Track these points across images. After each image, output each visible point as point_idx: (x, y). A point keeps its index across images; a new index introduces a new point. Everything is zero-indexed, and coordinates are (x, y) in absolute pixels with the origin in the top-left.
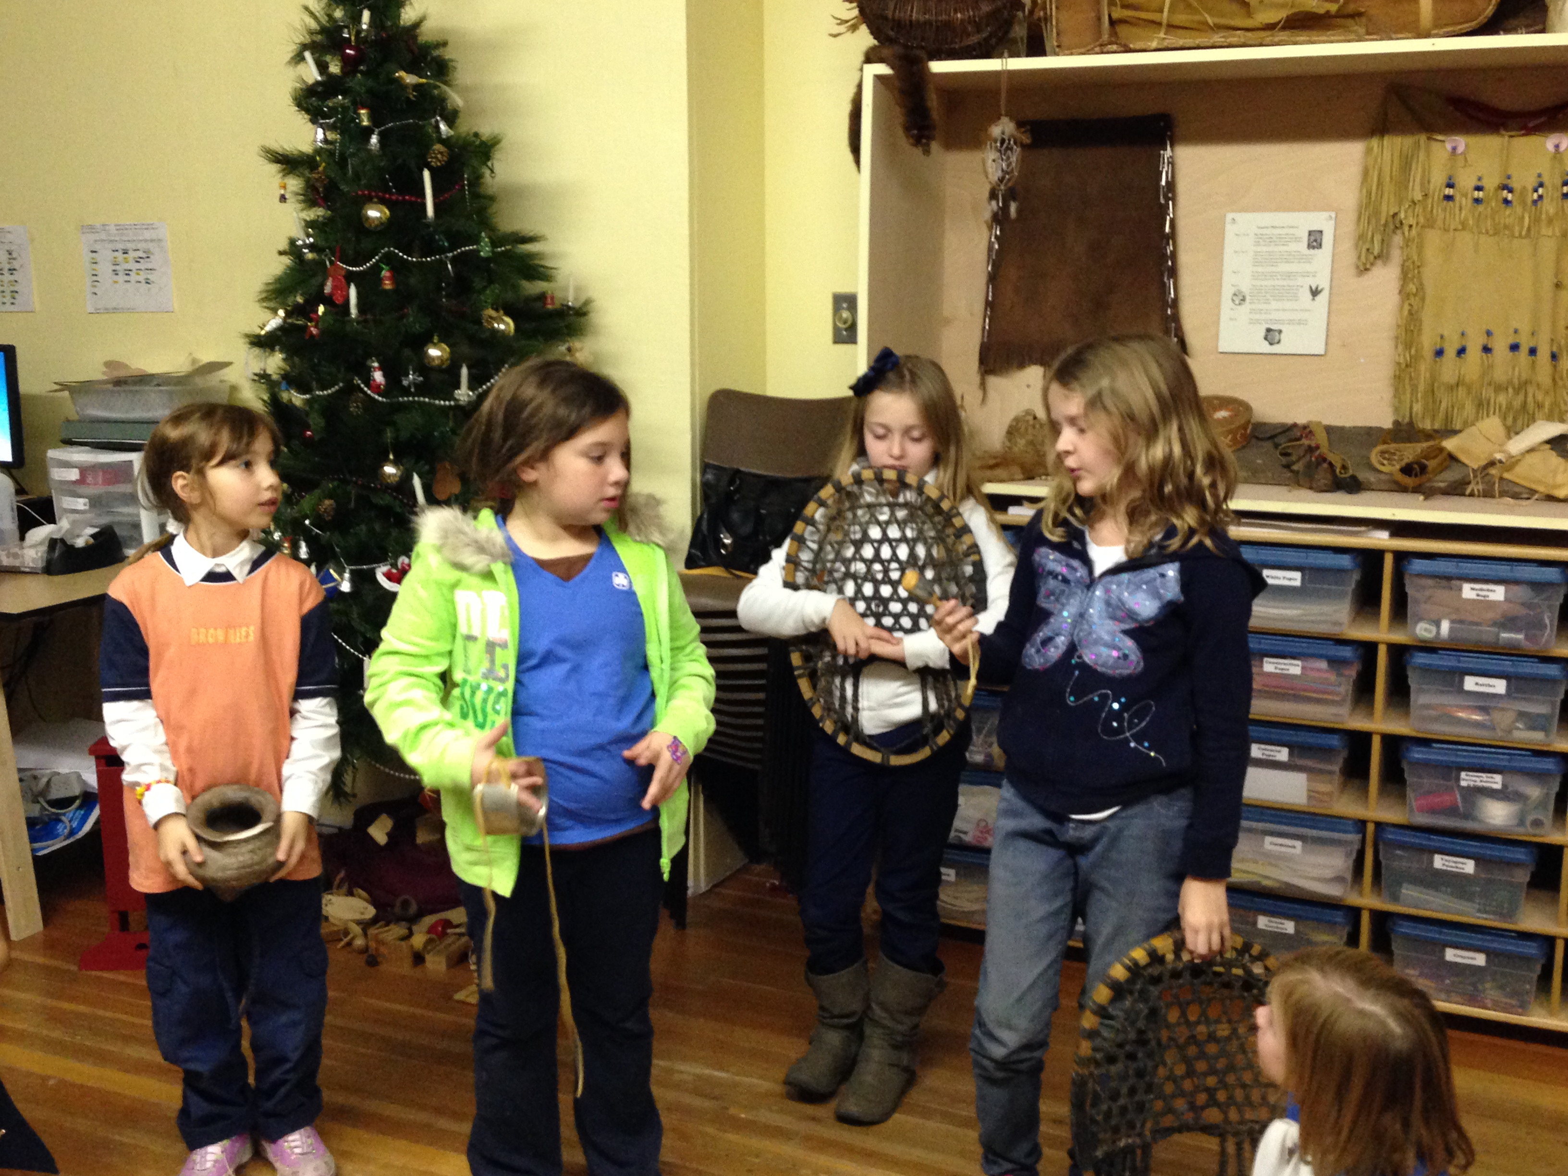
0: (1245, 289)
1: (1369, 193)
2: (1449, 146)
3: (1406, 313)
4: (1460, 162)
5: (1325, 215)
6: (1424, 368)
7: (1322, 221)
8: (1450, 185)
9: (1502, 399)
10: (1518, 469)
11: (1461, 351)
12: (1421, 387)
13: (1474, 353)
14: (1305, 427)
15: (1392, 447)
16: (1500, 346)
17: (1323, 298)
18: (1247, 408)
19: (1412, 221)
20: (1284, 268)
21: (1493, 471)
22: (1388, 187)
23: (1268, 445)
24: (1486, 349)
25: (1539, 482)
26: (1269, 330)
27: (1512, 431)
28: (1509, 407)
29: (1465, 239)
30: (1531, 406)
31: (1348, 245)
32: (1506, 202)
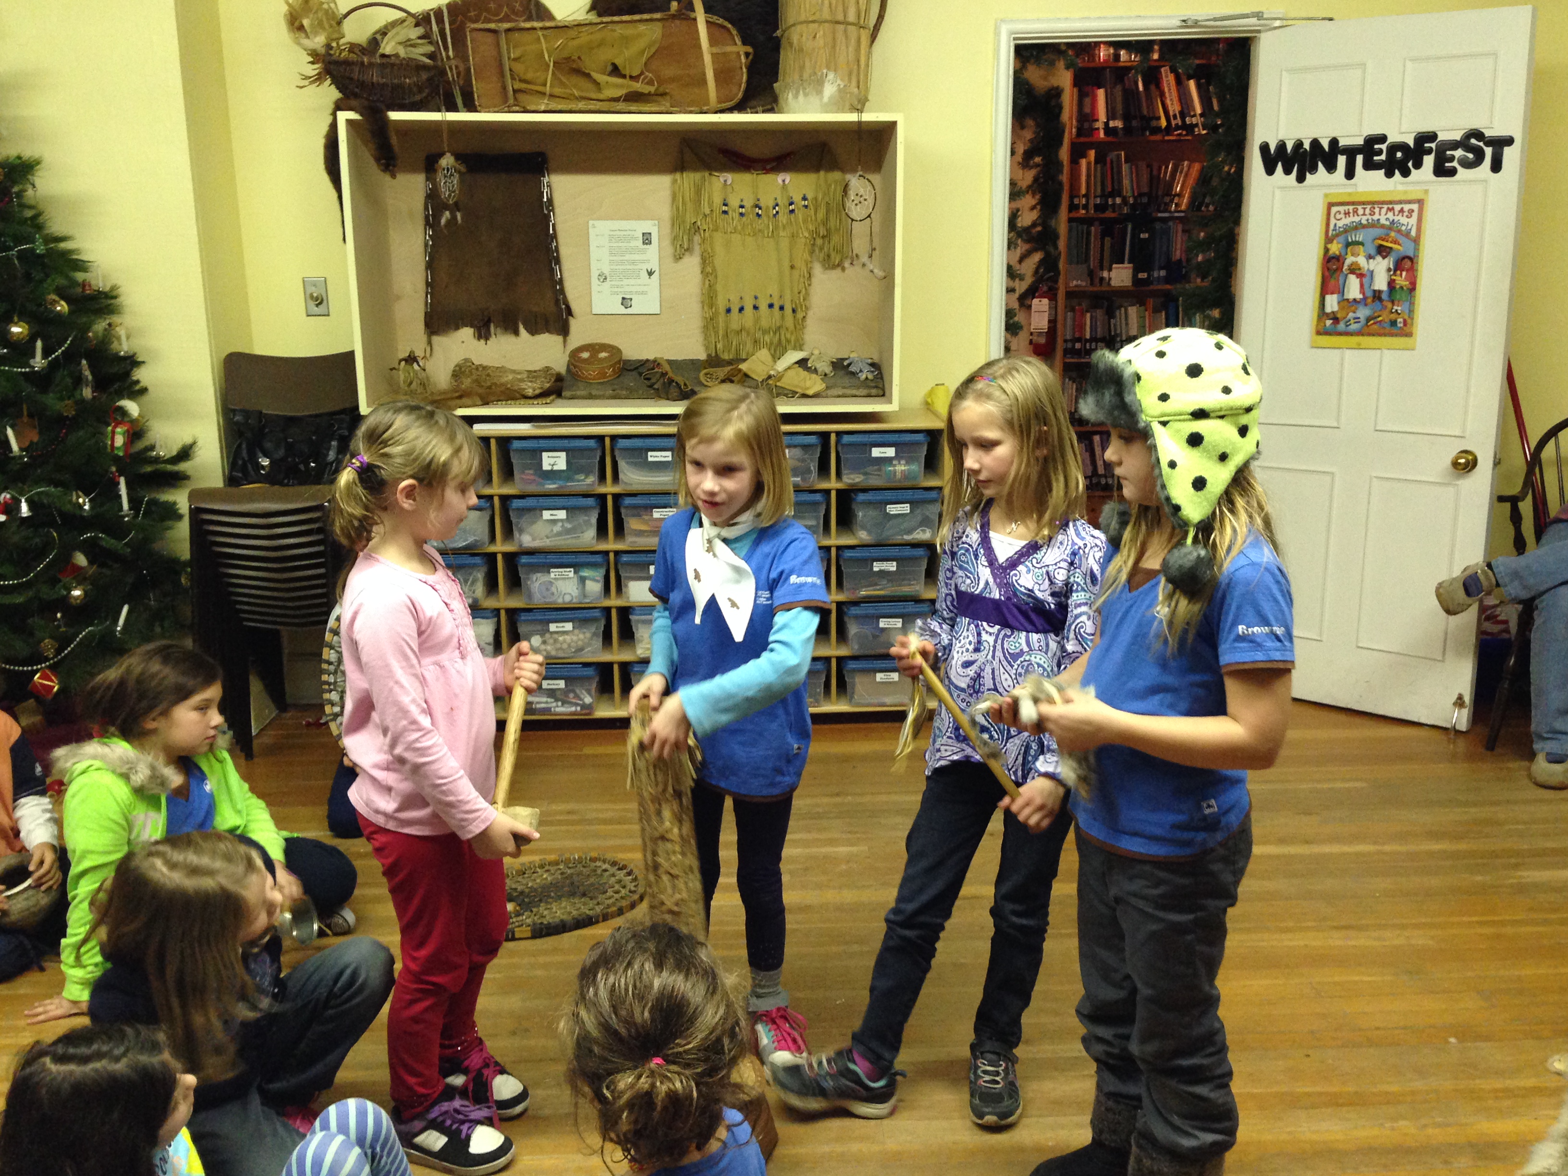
0: (606, 272)
1: (678, 209)
2: (722, 180)
3: (707, 285)
4: (729, 189)
5: (650, 222)
6: (721, 318)
7: (649, 226)
8: (725, 205)
9: (767, 338)
10: (783, 380)
11: (741, 309)
12: (721, 333)
13: (749, 309)
14: (655, 361)
15: (711, 370)
16: (763, 306)
17: (655, 276)
18: (619, 351)
19: (706, 227)
20: (628, 257)
21: (770, 382)
22: (689, 206)
23: (634, 373)
24: (756, 308)
25: (797, 386)
26: (623, 299)
27: (776, 358)
28: (771, 344)
29: (736, 238)
30: (783, 341)
31: (667, 242)
32: (758, 215)
